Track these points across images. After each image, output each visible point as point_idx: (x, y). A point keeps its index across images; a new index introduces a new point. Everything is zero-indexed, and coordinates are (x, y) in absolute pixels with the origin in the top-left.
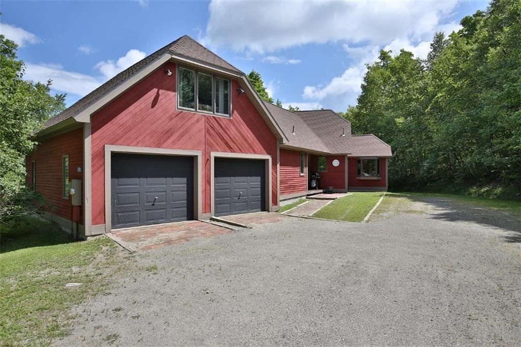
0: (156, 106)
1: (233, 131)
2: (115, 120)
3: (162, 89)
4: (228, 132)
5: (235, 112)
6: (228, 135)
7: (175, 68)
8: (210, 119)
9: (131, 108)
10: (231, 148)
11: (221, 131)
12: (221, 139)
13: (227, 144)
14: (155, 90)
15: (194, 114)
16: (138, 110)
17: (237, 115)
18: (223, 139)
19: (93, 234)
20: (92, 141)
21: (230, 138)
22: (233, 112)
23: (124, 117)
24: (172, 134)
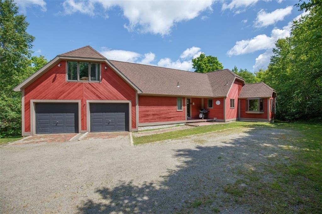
0: (55, 81)
1: (101, 89)
2: (35, 89)
3: (58, 73)
4: (98, 90)
5: (103, 79)
6: (98, 91)
7: (65, 62)
8: (86, 85)
9: (42, 84)
10: (101, 98)
11: (93, 90)
12: (94, 93)
13: (97, 96)
14: (54, 75)
15: (76, 83)
16: (46, 84)
17: (105, 80)
18: (95, 93)
19: (25, 135)
20: (25, 99)
21: (100, 92)
22: (102, 79)
23: (39, 88)
24: (64, 93)
